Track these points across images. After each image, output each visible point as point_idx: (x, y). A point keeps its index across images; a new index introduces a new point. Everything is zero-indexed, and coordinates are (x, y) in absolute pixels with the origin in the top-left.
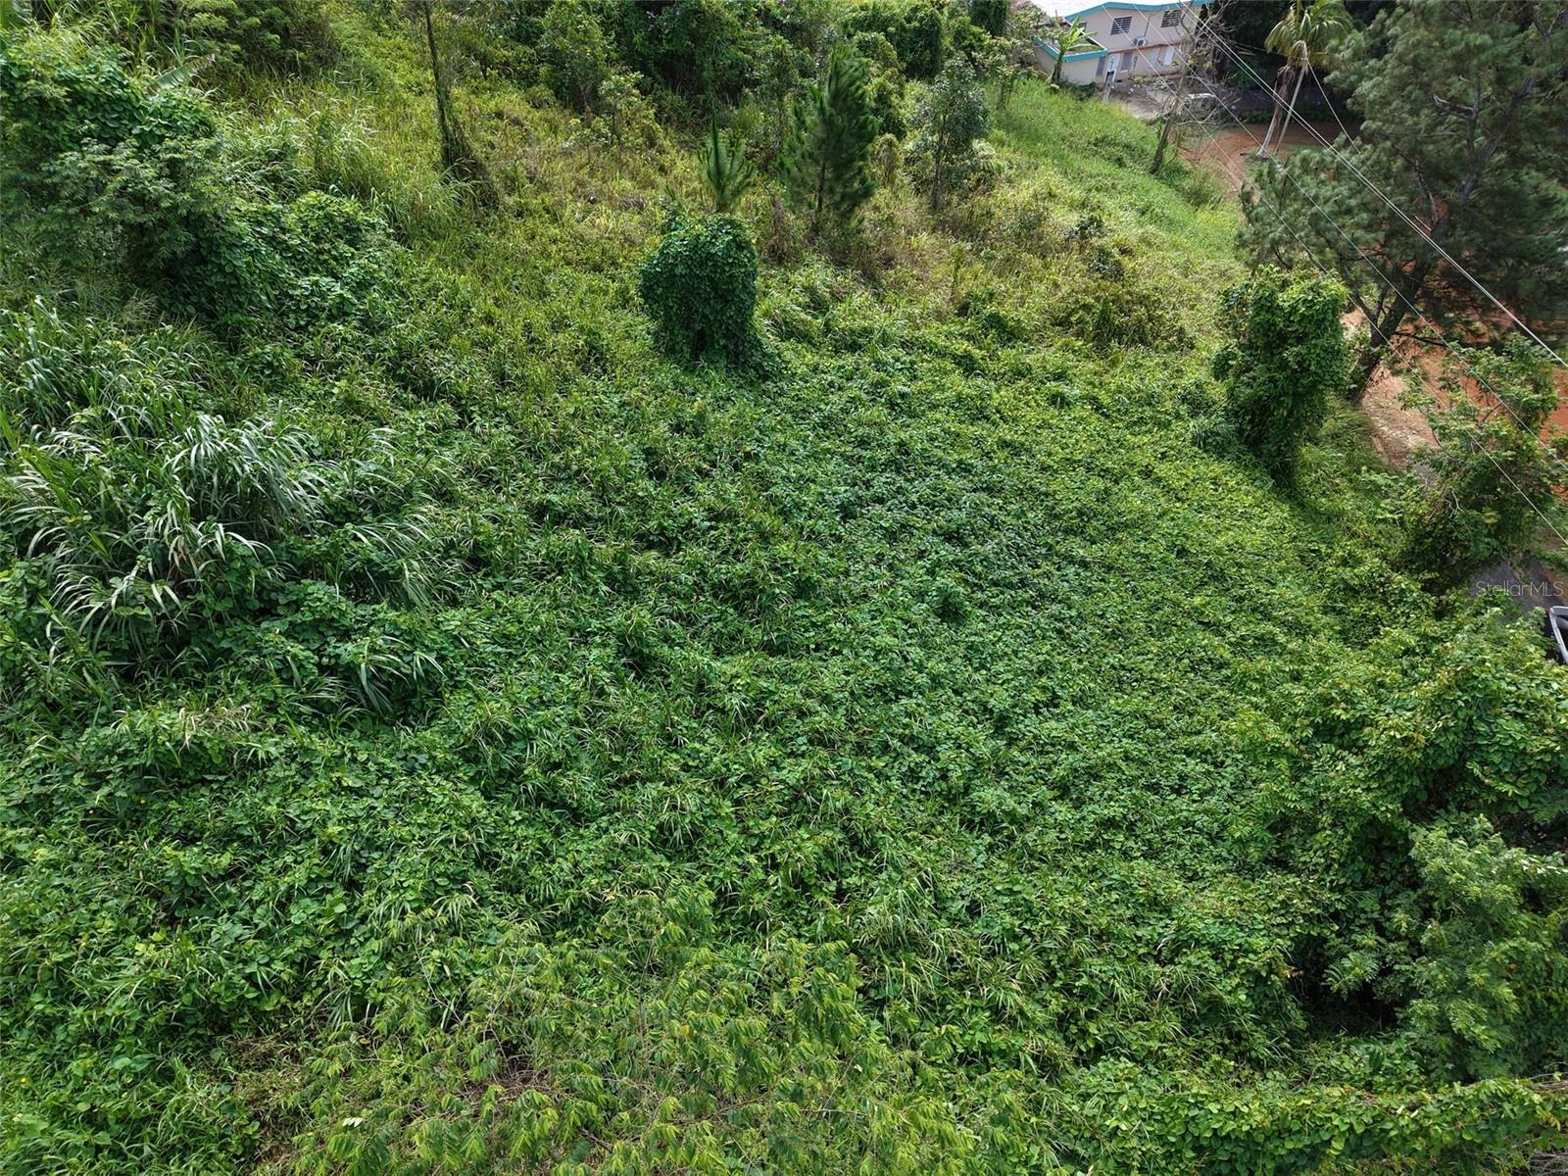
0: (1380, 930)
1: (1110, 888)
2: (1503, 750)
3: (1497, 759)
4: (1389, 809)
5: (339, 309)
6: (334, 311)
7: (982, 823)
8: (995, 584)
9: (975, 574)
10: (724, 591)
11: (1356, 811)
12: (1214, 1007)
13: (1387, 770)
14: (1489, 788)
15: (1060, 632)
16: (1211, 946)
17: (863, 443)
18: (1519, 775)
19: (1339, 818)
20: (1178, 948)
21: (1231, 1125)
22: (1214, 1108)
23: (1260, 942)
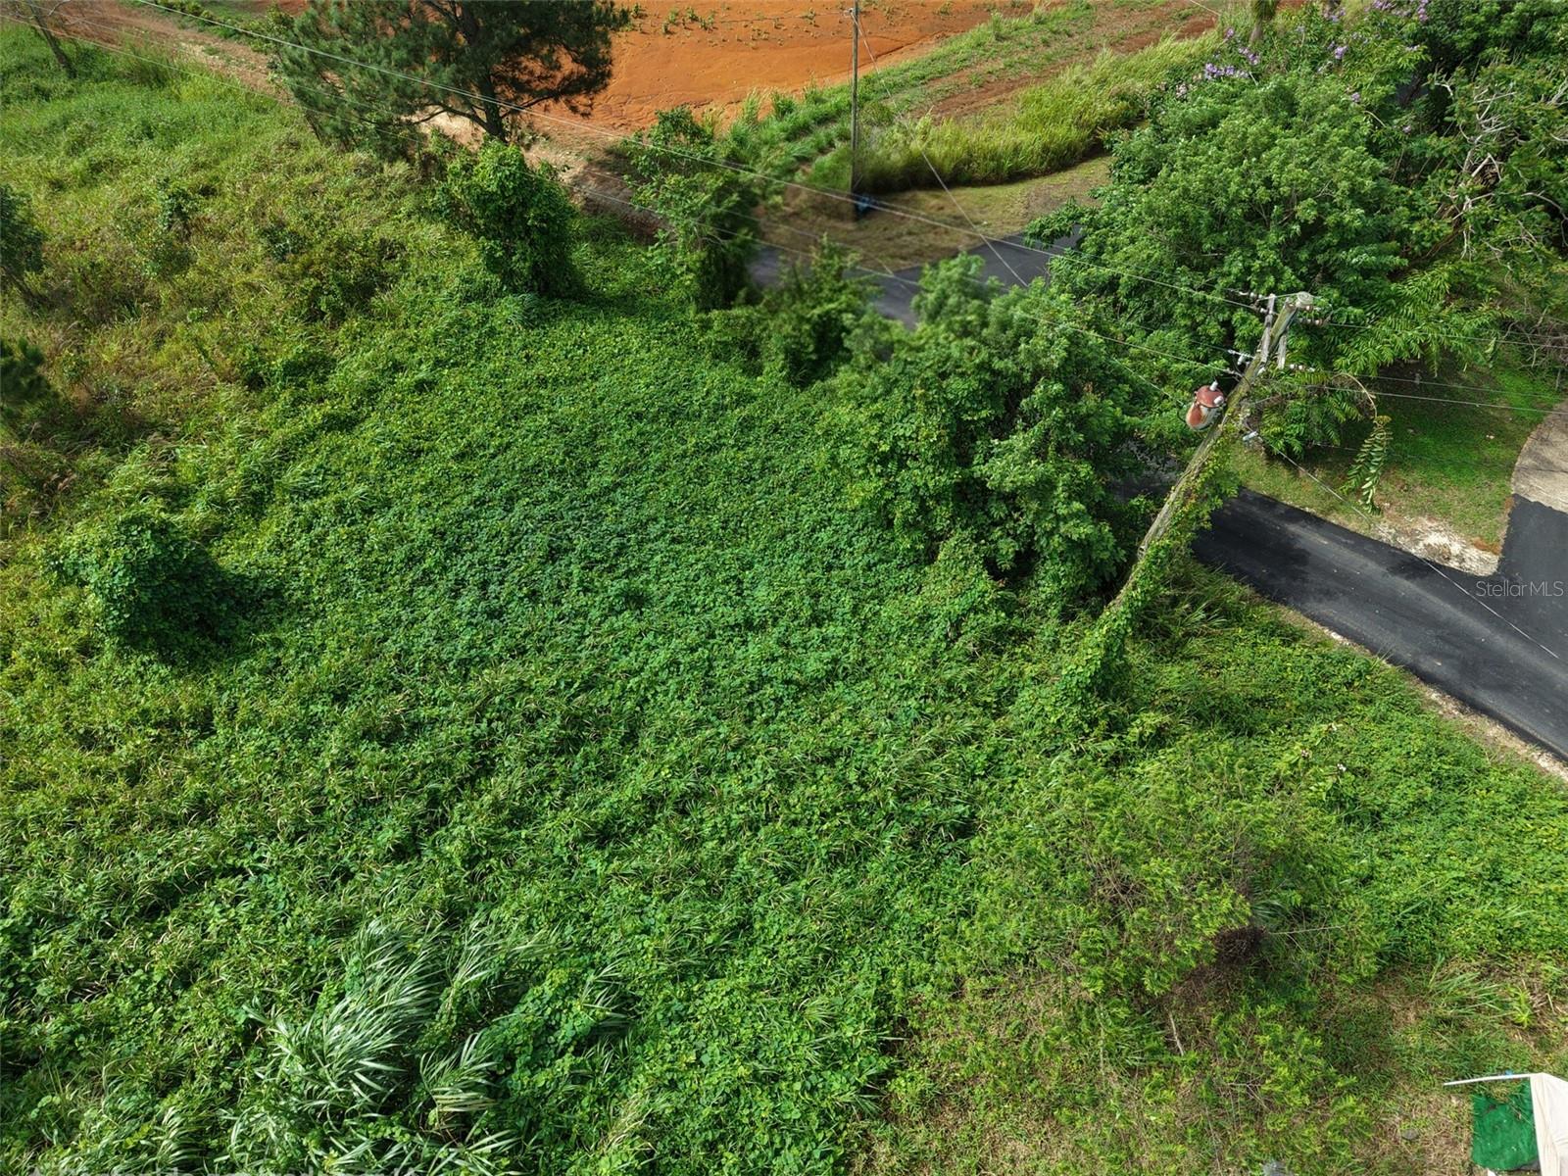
0: (995, 524)
1: (899, 637)
2: (967, 398)
3: (968, 405)
4: (957, 474)
5: (17, 941)
6: (19, 946)
7: (828, 681)
8: (617, 555)
9: (601, 561)
10: (566, 745)
11: (945, 488)
12: (999, 632)
13: (941, 460)
14: (979, 419)
15: (674, 541)
16: (969, 611)
17: (411, 560)
18: (981, 402)
19: (938, 498)
20: (957, 625)
21: (1093, 668)
22: (1080, 670)
23: (981, 586)
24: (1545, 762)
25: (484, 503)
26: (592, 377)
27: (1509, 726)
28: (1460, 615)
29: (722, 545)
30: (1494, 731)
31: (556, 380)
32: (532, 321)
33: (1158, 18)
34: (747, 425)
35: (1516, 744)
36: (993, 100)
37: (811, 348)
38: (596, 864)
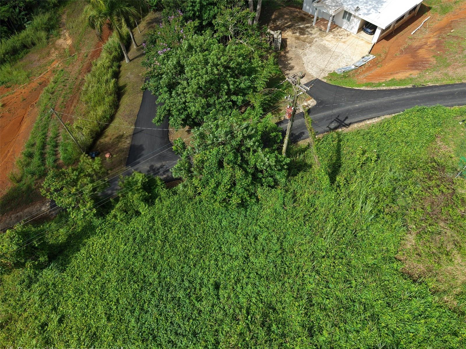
24: (368, 122)
25: (139, 319)
26: (105, 261)
27: (356, 122)
28: (324, 113)
29: (206, 253)
30: (356, 125)
31: (97, 273)
32: (62, 269)
33: (81, 60)
34: (164, 224)
35: (361, 124)
36: (73, 108)
37: (147, 194)
38: (321, 339)
